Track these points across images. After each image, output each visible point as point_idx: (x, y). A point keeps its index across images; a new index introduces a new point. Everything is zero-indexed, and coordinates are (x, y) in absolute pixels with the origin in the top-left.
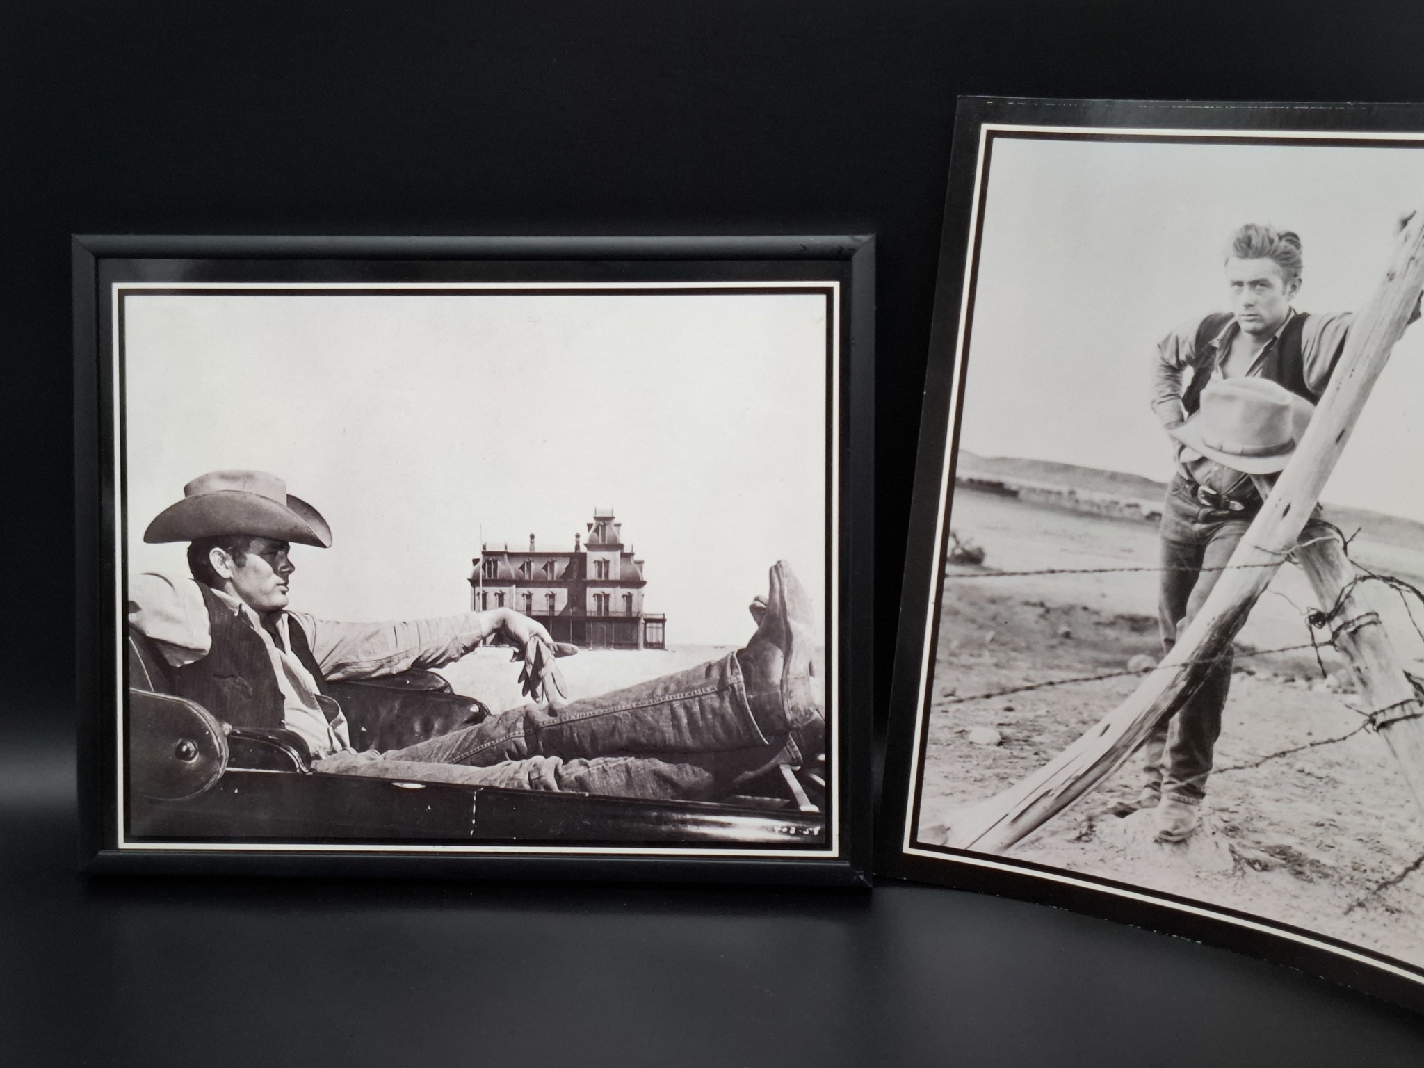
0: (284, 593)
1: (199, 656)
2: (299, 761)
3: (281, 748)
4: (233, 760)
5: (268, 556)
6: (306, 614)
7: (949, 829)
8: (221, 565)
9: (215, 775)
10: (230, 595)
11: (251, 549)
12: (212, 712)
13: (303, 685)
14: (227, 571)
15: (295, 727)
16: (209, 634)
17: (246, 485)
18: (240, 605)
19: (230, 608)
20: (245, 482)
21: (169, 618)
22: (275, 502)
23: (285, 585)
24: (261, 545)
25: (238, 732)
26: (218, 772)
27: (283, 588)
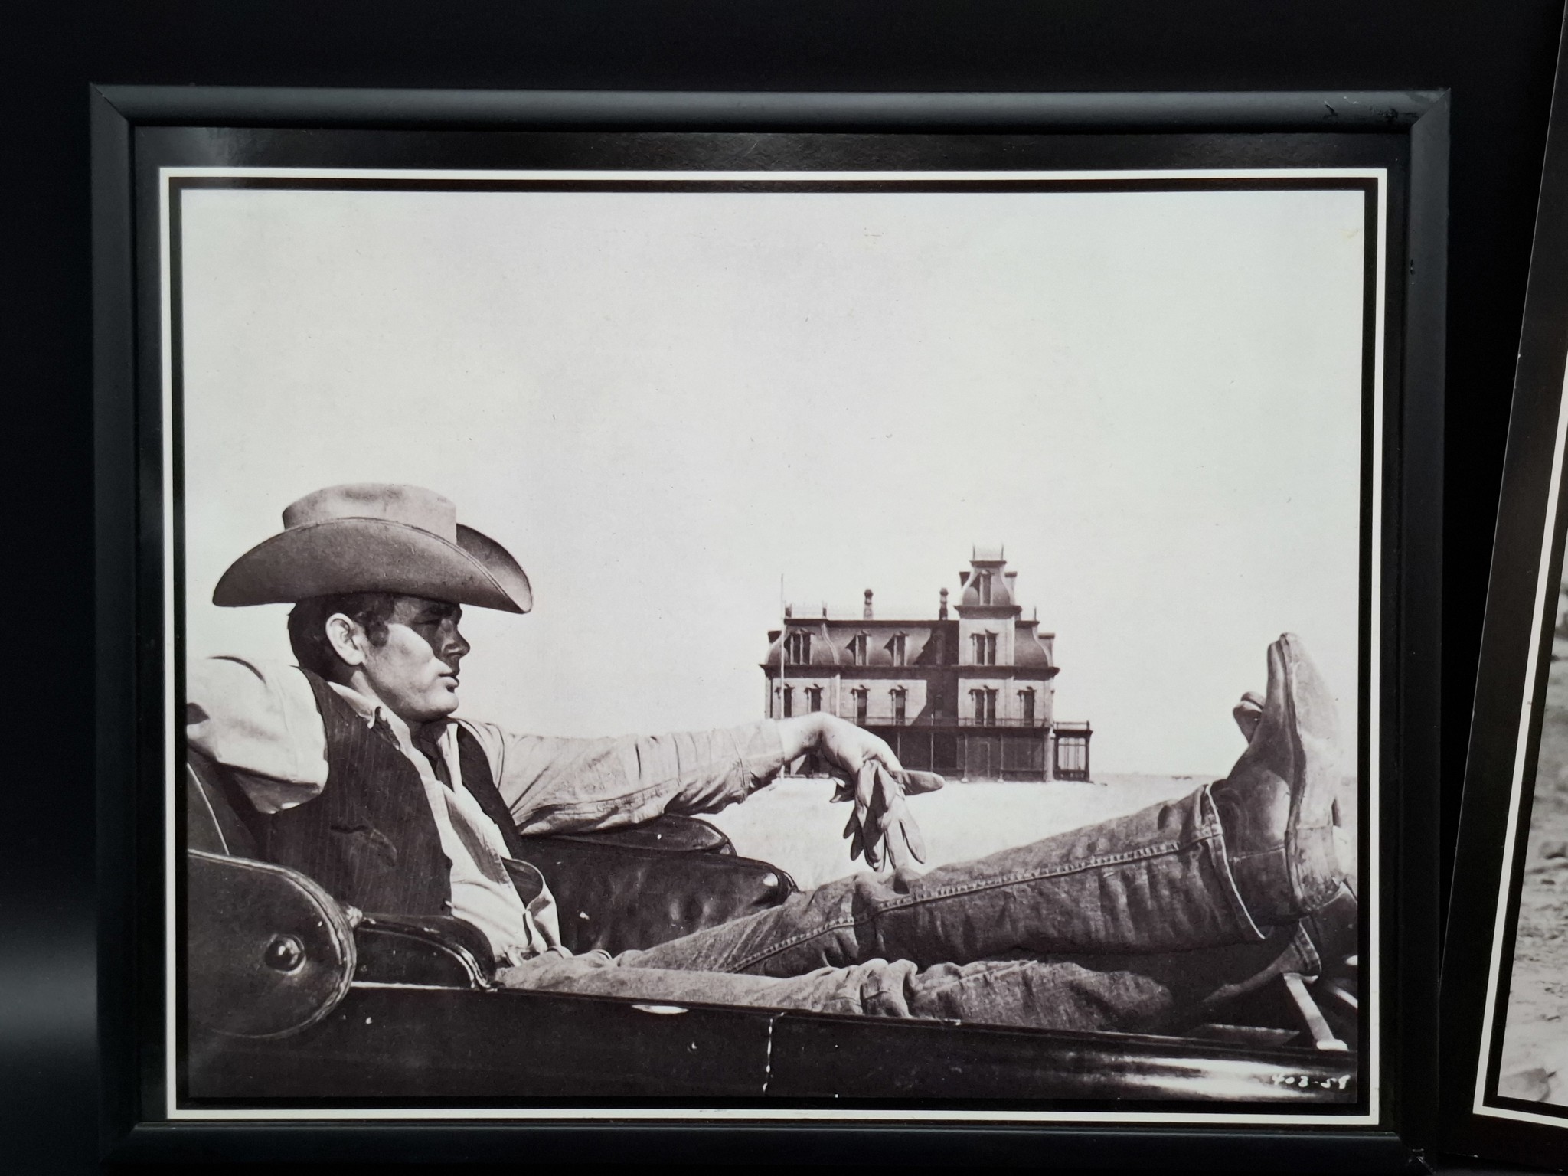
0: (451, 689)
1: (308, 795)
2: (475, 969)
3: (444, 948)
4: (364, 969)
5: (424, 628)
6: (488, 724)
7: (1552, 1074)
8: (346, 642)
9: (334, 995)
10: (361, 693)
11: (396, 616)
12: (328, 890)
13: (481, 842)
14: (356, 651)
15: (469, 912)
16: (325, 759)
17: (388, 508)
18: (378, 710)
19: (360, 715)
20: (387, 504)
21: (256, 732)
22: (438, 537)
23: (453, 675)
24: (413, 609)
25: (373, 922)
26: (338, 990)
27: (450, 680)
